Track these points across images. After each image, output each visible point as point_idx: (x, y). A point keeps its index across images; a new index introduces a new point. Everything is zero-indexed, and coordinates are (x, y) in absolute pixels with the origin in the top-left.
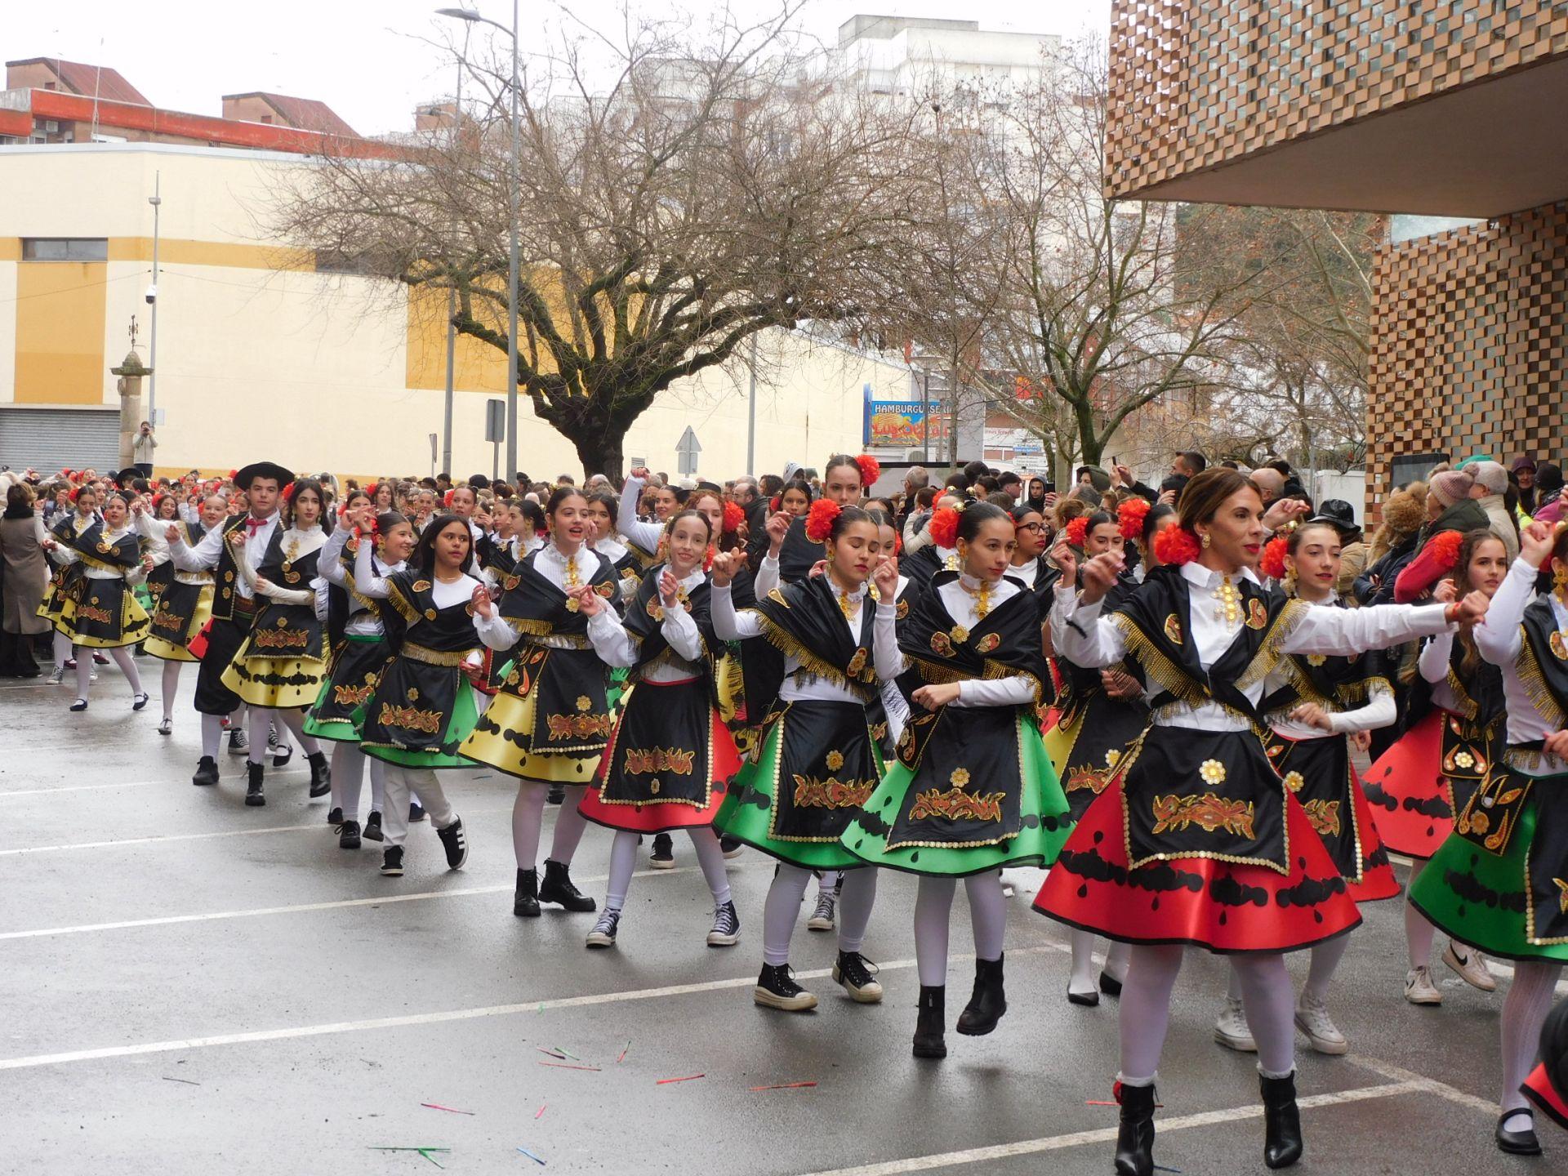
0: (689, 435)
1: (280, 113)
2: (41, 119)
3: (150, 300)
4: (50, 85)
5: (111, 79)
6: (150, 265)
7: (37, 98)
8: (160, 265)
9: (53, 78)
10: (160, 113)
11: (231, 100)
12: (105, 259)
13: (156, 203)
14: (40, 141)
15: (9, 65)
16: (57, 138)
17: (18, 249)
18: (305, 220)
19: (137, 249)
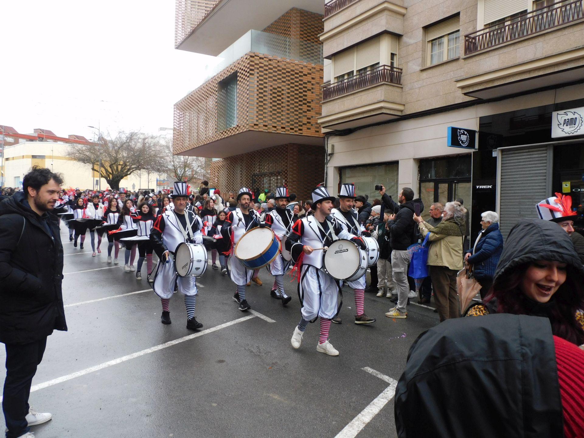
0: (134, 184)
1: (77, 138)
2: (39, 137)
3: (52, 164)
4: (40, 133)
5: (50, 132)
6: (52, 159)
7: (38, 134)
8: (53, 160)
9: (41, 132)
10: (58, 137)
11: (70, 136)
12: (45, 158)
13: (52, 151)
14: (39, 141)
15: (34, 129)
16: (42, 141)
17: (31, 157)
18: (69, 154)
19: (51, 157)
